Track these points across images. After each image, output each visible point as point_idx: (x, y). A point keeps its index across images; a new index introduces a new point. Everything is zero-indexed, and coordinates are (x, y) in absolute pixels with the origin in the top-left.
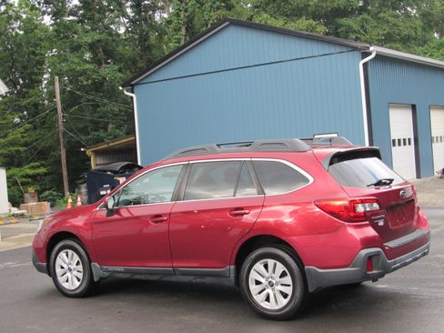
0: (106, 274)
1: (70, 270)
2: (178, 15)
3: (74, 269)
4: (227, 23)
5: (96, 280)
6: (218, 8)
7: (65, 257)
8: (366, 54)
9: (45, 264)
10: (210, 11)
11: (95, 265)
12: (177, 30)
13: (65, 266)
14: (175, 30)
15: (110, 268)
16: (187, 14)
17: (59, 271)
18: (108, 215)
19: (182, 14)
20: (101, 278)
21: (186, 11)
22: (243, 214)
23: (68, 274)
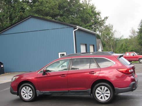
0: (42, 94)
1: (27, 93)
2: (7, 13)
3: (29, 93)
4: (30, 17)
5: (37, 96)
6: (21, 12)
7: (25, 89)
8: (75, 28)
9: (17, 91)
10: (18, 13)
11: (38, 91)
12: (7, 18)
13: (25, 92)
14: (6, 18)
15: (44, 92)
16: (10, 13)
17: (22, 94)
18: (43, 75)
19: (8, 13)
20: (39, 95)
21: (10, 12)
22: (94, 73)
23: (26, 94)
